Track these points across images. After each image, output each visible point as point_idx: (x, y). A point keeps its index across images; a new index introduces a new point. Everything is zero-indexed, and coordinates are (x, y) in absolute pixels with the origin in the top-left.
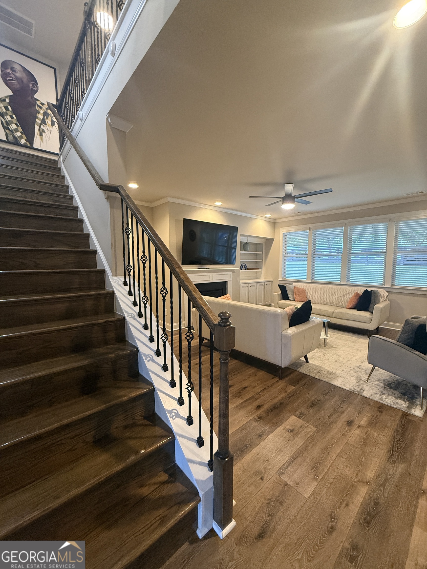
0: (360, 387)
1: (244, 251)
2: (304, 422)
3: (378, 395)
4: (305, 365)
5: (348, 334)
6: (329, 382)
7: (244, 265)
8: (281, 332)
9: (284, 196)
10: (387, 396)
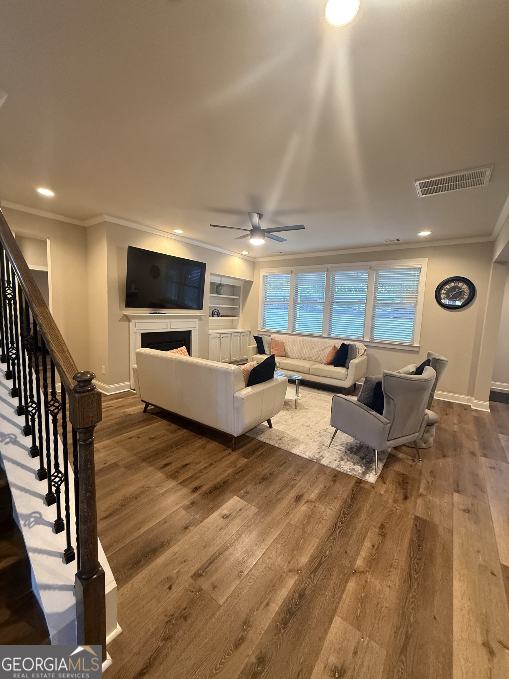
0: (321, 454)
1: (217, 294)
2: (246, 503)
3: (336, 462)
4: (267, 432)
5: (324, 392)
6: (289, 450)
7: (217, 311)
8: (233, 393)
9: (252, 228)
10: (345, 462)
